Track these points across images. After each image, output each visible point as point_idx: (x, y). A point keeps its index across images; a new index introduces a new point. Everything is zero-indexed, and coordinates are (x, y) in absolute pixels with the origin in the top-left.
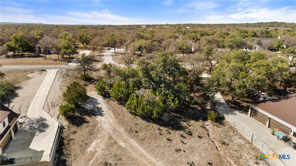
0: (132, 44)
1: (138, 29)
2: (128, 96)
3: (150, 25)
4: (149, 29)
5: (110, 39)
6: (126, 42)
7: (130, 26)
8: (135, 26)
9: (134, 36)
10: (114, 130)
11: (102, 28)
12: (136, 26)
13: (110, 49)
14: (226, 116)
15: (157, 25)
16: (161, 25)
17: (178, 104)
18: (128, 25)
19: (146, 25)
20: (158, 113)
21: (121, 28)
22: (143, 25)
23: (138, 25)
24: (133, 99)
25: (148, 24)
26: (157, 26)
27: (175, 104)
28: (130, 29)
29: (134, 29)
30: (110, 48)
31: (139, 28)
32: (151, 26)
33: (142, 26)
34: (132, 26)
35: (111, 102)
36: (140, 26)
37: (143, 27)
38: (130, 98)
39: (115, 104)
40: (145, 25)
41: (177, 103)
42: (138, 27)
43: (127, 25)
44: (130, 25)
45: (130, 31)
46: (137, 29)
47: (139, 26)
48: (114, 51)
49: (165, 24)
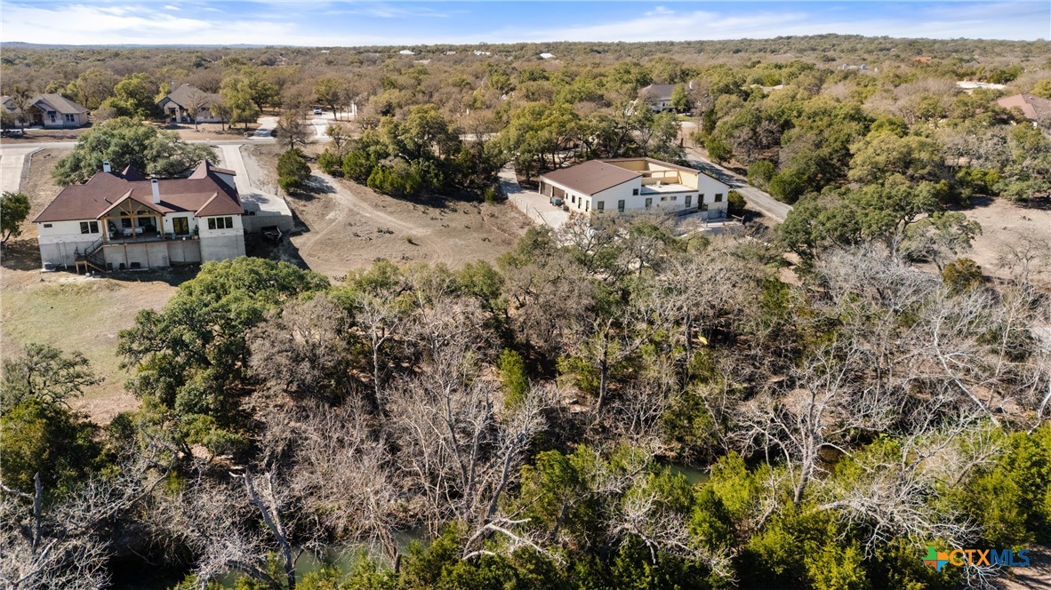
0: (372, 98)
1: (386, 63)
2: (369, 170)
3: (427, 46)
4: (421, 61)
5: (323, 89)
6: (357, 95)
7: (360, 53)
8: (376, 52)
9: (375, 82)
10: (355, 205)
11: (270, 60)
12: (380, 52)
13: (321, 114)
14: (509, 194)
15: (451, 48)
16: (466, 49)
17: (444, 179)
18: (354, 48)
19: (413, 49)
20: (412, 187)
21: (333, 60)
22: (404, 48)
23: (385, 47)
24: (377, 173)
25: (420, 45)
26: (450, 50)
27: (438, 180)
28: (362, 63)
29: (375, 62)
30: (320, 111)
31: (390, 57)
32: (429, 51)
33: (402, 52)
34: (367, 50)
35: (344, 181)
36: (392, 51)
37: (402, 55)
38: (374, 172)
39: (352, 183)
40: (409, 48)
41: (441, 178)
42: (386, 55)
43: (350, 49)
44: (360, 48)
45: (363, 70)
46: (383, 62)
47: (389, 52)
48: (333, 117)
49: (478, 44)
